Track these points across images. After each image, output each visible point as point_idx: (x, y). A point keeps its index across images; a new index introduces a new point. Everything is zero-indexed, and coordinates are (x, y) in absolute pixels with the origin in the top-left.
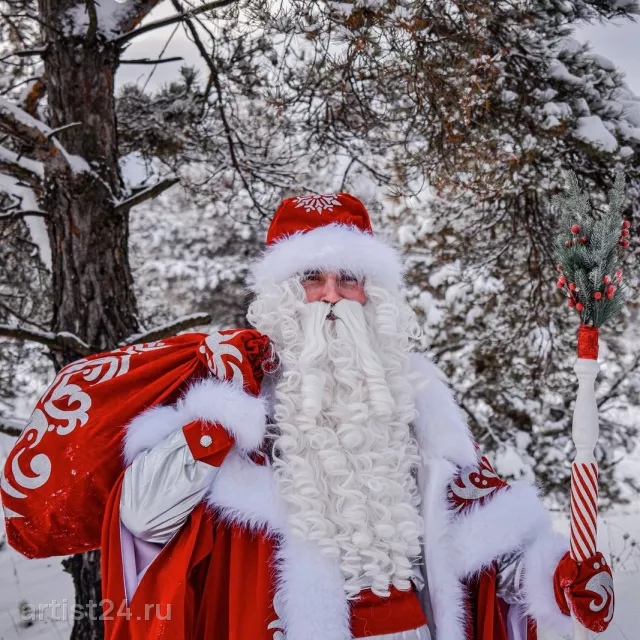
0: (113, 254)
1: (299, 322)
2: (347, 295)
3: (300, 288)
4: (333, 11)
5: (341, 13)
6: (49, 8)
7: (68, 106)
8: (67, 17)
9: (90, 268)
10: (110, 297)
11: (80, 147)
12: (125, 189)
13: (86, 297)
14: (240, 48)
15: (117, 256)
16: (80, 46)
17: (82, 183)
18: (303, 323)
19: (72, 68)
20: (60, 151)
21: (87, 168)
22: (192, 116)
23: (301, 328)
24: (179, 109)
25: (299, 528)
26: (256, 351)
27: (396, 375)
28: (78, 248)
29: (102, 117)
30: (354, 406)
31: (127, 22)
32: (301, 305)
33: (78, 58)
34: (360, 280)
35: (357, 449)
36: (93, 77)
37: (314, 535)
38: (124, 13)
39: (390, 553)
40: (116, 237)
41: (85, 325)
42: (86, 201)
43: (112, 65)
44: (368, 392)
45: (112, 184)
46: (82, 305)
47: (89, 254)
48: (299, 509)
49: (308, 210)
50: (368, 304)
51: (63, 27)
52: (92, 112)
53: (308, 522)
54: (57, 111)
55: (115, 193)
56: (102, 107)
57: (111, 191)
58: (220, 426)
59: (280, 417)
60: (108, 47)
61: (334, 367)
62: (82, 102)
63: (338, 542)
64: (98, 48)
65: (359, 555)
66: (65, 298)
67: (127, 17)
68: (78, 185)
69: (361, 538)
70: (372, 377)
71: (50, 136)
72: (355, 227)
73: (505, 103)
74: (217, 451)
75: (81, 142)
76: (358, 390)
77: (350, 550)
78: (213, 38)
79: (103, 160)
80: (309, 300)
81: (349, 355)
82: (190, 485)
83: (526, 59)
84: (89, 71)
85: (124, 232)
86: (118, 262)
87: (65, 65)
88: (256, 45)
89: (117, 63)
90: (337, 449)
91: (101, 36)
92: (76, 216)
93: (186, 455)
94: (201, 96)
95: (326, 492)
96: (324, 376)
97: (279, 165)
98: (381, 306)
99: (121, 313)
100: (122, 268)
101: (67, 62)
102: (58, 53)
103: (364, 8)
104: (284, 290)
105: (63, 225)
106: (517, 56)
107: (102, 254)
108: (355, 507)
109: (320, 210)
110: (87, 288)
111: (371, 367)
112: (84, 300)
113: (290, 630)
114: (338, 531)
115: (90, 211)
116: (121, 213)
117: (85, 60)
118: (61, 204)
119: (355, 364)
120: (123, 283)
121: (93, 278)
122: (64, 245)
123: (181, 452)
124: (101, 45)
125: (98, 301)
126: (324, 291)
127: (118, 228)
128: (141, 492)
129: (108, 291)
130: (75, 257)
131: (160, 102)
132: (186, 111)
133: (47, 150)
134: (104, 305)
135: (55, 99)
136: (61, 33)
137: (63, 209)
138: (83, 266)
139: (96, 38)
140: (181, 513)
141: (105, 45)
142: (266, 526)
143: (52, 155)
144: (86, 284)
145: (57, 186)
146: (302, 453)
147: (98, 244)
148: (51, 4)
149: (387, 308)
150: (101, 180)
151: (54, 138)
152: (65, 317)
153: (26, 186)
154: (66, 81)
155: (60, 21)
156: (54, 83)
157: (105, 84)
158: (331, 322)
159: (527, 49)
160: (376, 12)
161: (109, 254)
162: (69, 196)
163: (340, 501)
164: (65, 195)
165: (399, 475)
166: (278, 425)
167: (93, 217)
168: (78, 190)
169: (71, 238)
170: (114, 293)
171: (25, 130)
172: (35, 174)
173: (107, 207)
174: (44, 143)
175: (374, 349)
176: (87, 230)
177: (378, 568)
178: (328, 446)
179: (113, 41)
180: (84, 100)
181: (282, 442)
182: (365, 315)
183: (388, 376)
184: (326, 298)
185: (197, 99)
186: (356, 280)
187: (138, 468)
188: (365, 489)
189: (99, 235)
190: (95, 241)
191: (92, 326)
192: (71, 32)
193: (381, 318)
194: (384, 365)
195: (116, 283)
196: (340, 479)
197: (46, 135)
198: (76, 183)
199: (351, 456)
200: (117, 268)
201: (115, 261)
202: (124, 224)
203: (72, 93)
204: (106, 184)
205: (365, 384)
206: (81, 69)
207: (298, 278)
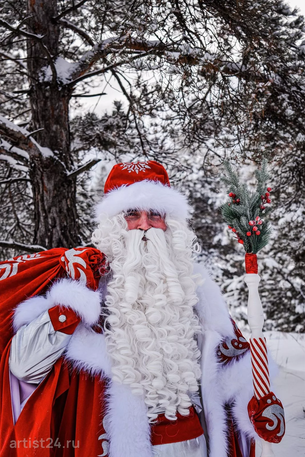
0: (67, 202)
1: (124, 242)
2: (154, 225)
3: (124, 221)
4: (168, 57)
5: (173, 58)
6: (32, 67)
7: (42, 120)
8: (41, 71)
9: (53, 209)
10: (65, 226)
11: (48, 143)
12: (74, 166)
13: (51, 226)
14: (145, 90)
15: (69, 203)
16: (48, 87)
17: (49, 162)
18: (126, 243)
19: (44, 99)
20: (35, 145)
21: (52, 154)
22: (119, 127)
23: (125, 246)
24: (111, 123)
25: (118, 376)
26: (96, 262)
27: (185, 275)
28: (47, 198)
29: (61, 127)
30: (157, 296)
31: (75, 74)
32: (124, 232)
33: (47, 94)
34: (162, 216)
35: (159, 324)
36: (56, 104)
37: (127, 381)
38: (74, 69)
39: (177, 392)
40: (68, 192)
41: (51, 242)
42: (51, 172)
43: (66, 98)
44: (168, 287)
45: (66, 163)
46: (49, 230)
47: (53, 202)
48: (119, 363)
49: (130, 172)
50: (167, 231)
51: (39, 77)
52: (55, 123)
53: (124, 372)
54: (36, 123)
55: (67, 168)
56: (61, 121)
57: (65, 167)
58: (70, 309)
59: (109, 303)
60: (64, 87)
61: (146, 271)
62: (49, 118)
63: (143, 385)
64: (58, 89)
65: (157, 393)
66: (40, 226)
67: (76, 71)
68: (46, 164)
69: (157, 383)
70: (170, 277)
71: (28, 137)
72: (159, 182)
73: (288, 117)
74: (69, 325)
75: (48, 140)
76: (161, 286)
77: (151, 391)
78: (130, 84)
79: (61, 150)
80: (130, 228)
81: (155, 263)
82: (53, 347)
83: (301, 93)
84: (53, 101)
85: (73, 190)
86: (69, 206)
87: (40, 98)
88: (154, 88)
89: (70, 97)
90: (145, 325)
91: (60, 82)
92: (45, 181)
93: (49, 328)
94: (125, 116)
95: (137, 352)
96: (139, 277)
97: (169, 153)
98: (176, 232)
99: (71, 235)
100: (72, 209)
101: (41, 96)
102: (36, 92)
103: (187, 55)
104: (113, 222)
105: (39, 186)
106: (295, 91)
107: (60, 202)
108: (154, 362)
109: (137, 171)
110: (52, 221)
111: (170, 272)
112: (50, 227)
113: (112, 441)
114: (144, 377)
115: (53, 178)
116: (71, 179)
117: (51, 95)
118: (38, 174)
119: (159, 270)
120: (72, 218)
121: (55, 215)
122: (39, 197)
123: (46, 326)
124: (60, 86)
125: (58, 228)
126: (140, 223)
127: (70, 187)
128: (22, 352)
129: (63, 223)
130: (45, 203)
131: (103, 120)
132: (115, 124)
133: (27, 144)
134: (61, 230)
135: (35, 116)
136: (38, 80)
137: (39, 177)
138: (50, 208)
139: (57, 83)
140: (48, 364)
141: (62, 87)
142: (100, 373)
143: (30, 147)
144: (51, 218)
145: (35, 165)
146: (123, 327)
147: (58, 196)
148: (33, 65)
149: (179, 233)
150: (60, 161)
151: (31, 137)
152: (40, 237)
153: (21, 165)
154: (41, 107)
155: (38, 74)
156: (35, 108)
157: (63, 108)
158: (144, 242)
159: (301, 87)
160: (194, 57)
161: (64, 202)
162: (41, 170)
163: (146, 358)
164: (39, 169)
165: (186, 340)
166: (108, 308)
167: (55, 181)
168: (46, 166)
169: (43, 193)
170: (67, 223)
171: (12, 133)
172: (26, 158)
173: (63, 175)
174: (25, 140)
175: (171, 260)
176: (52, 188)
177: (168, 402)
178: (139, 322)
179: (67, 84)
180: (51, 117)
181: (110, 319)
182: (166, 237)
183: (180, 277)
184: (141, 227)
185: (123, 118)
186: (160, 215)
187: (20, 336)
188: (162, 351)
189: (58, 191)
190: (56, 195)
191: (55, 242)
192: (43, 80)
193: (175, 240)
194: (178, 269)
195: (68, 217)
196: (147, 343)
197: (26, 136)
198: (45, 162)
199: (154, 329)
200: (68, 210)
201: (67, 205)
202: (73, 185)
203: (44, 113)
204: (63, 163)
205: (165, 282)
206: (49, 100)
207: (123, 214)
